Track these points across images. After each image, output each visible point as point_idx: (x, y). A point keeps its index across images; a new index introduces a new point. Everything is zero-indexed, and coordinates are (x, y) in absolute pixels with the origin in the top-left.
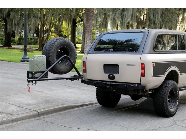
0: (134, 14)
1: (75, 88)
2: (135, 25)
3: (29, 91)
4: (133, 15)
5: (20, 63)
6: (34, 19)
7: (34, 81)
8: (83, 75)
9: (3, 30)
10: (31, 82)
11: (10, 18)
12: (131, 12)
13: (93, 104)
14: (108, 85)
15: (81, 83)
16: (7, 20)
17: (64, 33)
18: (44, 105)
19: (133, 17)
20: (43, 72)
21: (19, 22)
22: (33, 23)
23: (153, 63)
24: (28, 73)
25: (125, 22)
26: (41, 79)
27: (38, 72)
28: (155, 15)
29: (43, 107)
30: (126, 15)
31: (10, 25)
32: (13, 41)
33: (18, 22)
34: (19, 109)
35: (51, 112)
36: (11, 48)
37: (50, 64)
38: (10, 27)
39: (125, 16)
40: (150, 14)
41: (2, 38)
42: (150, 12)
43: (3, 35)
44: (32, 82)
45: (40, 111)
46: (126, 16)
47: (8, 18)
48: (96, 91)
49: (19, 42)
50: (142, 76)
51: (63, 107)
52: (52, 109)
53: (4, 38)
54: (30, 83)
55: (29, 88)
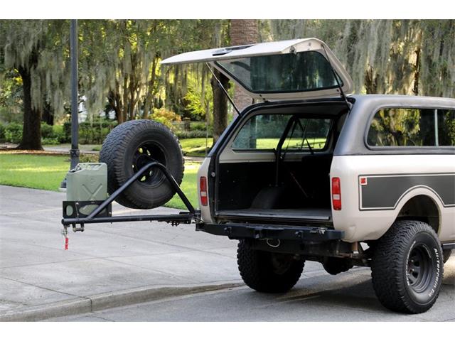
0: (383, 50)
1: (195, 250)
2: (389, 79)
3: (66, 246)
4: (380, 52)
5: (59, 191)
6: (105, 71)
7: (78, 222)
8: (200, 211)
9: (21, 101)
10: (71, 225)
11: (38, 68)
12: (376, 43)
13: (233, 286)
14: (257, 232)
15: (196, 230)
16: (30, 75)
17: (196, 107)
18: (107, 286)
19: (380, 55)
20: (99, 203)
21: (63, 77)
22: (100, 78)
23: (361, 177)
24: (65, 204)
25: (358, 71)
26: (96, 219)
27: (88, 203)
28: (444, 49)
29: (104, 289)
30: (359, 51)
31: (39, 87)
32: (47, 133)
33: (60, 78)
34: (45, 294)
35: (123, 301)
36: (39, 152)
37: (118, 183)
38: (40, 93)
39: (359, 55)
40: (431, 49)
41: (16, 125)
42: (431, 43)
43: (20, 118)
44: (74, 226)
45: (93, 298)
46: (361, 54)
47: (33, 68)
48: (238, 251)
49: (64, 137)
50: (335, 209)
51: (154, 290)
52: (125, 294)
53: (21, 126)
54: (68, 228)
55: (67, 240)
